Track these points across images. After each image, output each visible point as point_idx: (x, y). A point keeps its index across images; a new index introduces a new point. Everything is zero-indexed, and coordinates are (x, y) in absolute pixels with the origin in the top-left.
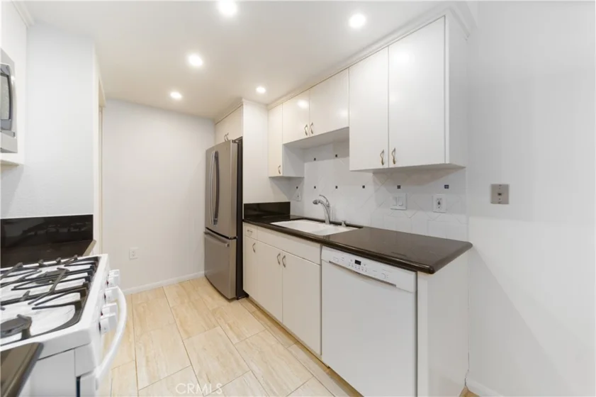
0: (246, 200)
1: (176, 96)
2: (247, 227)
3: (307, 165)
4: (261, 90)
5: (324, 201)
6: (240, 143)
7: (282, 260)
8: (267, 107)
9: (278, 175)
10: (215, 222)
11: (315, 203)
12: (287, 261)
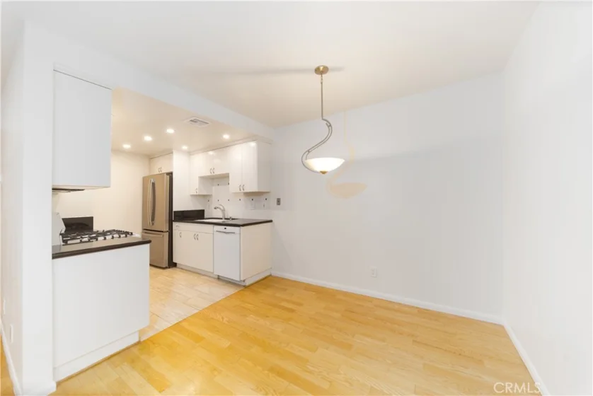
0: (175, 209)
1: (127, 146)
2: (175, 225)
3: (214, 188)
4: (185, 148)
5: (221, 207)
6: (170, 174)
7: (196, 237)
8: (190, 153)
9: (195, 194)
10: (153, 224)
11: (215, 208)
12: (199, 237)
